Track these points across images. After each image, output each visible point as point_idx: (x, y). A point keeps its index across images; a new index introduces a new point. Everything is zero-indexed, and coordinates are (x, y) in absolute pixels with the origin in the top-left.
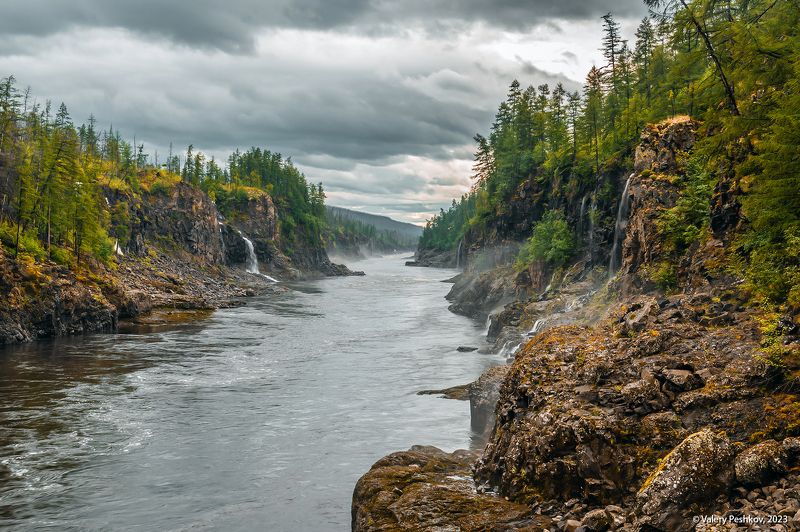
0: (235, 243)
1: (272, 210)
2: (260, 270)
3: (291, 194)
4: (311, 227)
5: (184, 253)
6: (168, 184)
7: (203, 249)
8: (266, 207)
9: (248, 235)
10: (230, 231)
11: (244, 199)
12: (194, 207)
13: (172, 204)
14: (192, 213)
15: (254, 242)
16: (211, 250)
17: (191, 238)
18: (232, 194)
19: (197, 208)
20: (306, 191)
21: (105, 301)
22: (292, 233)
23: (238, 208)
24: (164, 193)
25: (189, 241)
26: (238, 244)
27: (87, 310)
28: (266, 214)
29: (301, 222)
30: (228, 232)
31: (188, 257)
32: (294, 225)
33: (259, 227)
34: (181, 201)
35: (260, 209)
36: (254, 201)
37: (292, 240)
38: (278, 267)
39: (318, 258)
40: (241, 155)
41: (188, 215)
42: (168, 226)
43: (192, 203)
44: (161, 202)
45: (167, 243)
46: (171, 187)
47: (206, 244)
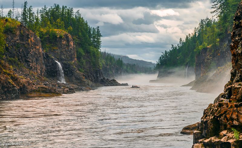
0: (51, 64)
1: (72, 43)
2: (66, 81)
3: (80, 34)
4: (94, 55)
5: (24, 69)
6: (13, 26)
7: (36, 67)
8: (68, 41)
9: (58, 59)
10: (47, 56)
11: (54, 36)
12: (29, 40)
13: (16, 39)
14: (28, 44)
15: (62, 64)
16: (39, 68)
17: (28, 60)
18: (46, 34)
19: (31, 41)
20: (90, 32)
21: (13, 83)
22: (82, 59)
23: (50, 42)
24: (11, 32)
25: (27, 62)
26: (53, 65)
27: (7, 88)
28: (68, 46)
29: (88, 52)
30: (47, 57)
31: (27, 71)
32: (83, 54)
33: (64, 54)
34: (22, 36)
35: (64, 42)
36: (61, 37)
37: (82, 63)
38: (77, 79)
39: (98, 75)
40: (48, 9)
41: (26, 45)
42: (15, 52)
43: (28, 38)
44: (10, 37)
45: (15, 62)
46: (15, 28)
47: (37, 63)
